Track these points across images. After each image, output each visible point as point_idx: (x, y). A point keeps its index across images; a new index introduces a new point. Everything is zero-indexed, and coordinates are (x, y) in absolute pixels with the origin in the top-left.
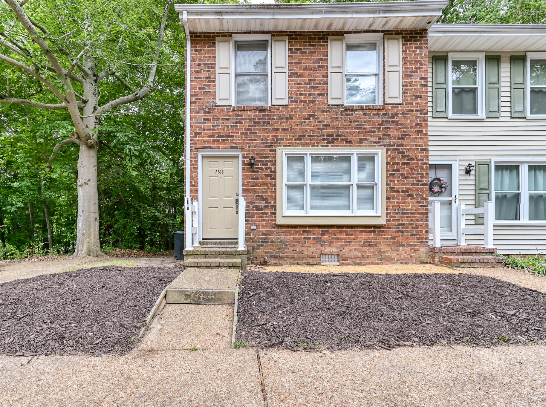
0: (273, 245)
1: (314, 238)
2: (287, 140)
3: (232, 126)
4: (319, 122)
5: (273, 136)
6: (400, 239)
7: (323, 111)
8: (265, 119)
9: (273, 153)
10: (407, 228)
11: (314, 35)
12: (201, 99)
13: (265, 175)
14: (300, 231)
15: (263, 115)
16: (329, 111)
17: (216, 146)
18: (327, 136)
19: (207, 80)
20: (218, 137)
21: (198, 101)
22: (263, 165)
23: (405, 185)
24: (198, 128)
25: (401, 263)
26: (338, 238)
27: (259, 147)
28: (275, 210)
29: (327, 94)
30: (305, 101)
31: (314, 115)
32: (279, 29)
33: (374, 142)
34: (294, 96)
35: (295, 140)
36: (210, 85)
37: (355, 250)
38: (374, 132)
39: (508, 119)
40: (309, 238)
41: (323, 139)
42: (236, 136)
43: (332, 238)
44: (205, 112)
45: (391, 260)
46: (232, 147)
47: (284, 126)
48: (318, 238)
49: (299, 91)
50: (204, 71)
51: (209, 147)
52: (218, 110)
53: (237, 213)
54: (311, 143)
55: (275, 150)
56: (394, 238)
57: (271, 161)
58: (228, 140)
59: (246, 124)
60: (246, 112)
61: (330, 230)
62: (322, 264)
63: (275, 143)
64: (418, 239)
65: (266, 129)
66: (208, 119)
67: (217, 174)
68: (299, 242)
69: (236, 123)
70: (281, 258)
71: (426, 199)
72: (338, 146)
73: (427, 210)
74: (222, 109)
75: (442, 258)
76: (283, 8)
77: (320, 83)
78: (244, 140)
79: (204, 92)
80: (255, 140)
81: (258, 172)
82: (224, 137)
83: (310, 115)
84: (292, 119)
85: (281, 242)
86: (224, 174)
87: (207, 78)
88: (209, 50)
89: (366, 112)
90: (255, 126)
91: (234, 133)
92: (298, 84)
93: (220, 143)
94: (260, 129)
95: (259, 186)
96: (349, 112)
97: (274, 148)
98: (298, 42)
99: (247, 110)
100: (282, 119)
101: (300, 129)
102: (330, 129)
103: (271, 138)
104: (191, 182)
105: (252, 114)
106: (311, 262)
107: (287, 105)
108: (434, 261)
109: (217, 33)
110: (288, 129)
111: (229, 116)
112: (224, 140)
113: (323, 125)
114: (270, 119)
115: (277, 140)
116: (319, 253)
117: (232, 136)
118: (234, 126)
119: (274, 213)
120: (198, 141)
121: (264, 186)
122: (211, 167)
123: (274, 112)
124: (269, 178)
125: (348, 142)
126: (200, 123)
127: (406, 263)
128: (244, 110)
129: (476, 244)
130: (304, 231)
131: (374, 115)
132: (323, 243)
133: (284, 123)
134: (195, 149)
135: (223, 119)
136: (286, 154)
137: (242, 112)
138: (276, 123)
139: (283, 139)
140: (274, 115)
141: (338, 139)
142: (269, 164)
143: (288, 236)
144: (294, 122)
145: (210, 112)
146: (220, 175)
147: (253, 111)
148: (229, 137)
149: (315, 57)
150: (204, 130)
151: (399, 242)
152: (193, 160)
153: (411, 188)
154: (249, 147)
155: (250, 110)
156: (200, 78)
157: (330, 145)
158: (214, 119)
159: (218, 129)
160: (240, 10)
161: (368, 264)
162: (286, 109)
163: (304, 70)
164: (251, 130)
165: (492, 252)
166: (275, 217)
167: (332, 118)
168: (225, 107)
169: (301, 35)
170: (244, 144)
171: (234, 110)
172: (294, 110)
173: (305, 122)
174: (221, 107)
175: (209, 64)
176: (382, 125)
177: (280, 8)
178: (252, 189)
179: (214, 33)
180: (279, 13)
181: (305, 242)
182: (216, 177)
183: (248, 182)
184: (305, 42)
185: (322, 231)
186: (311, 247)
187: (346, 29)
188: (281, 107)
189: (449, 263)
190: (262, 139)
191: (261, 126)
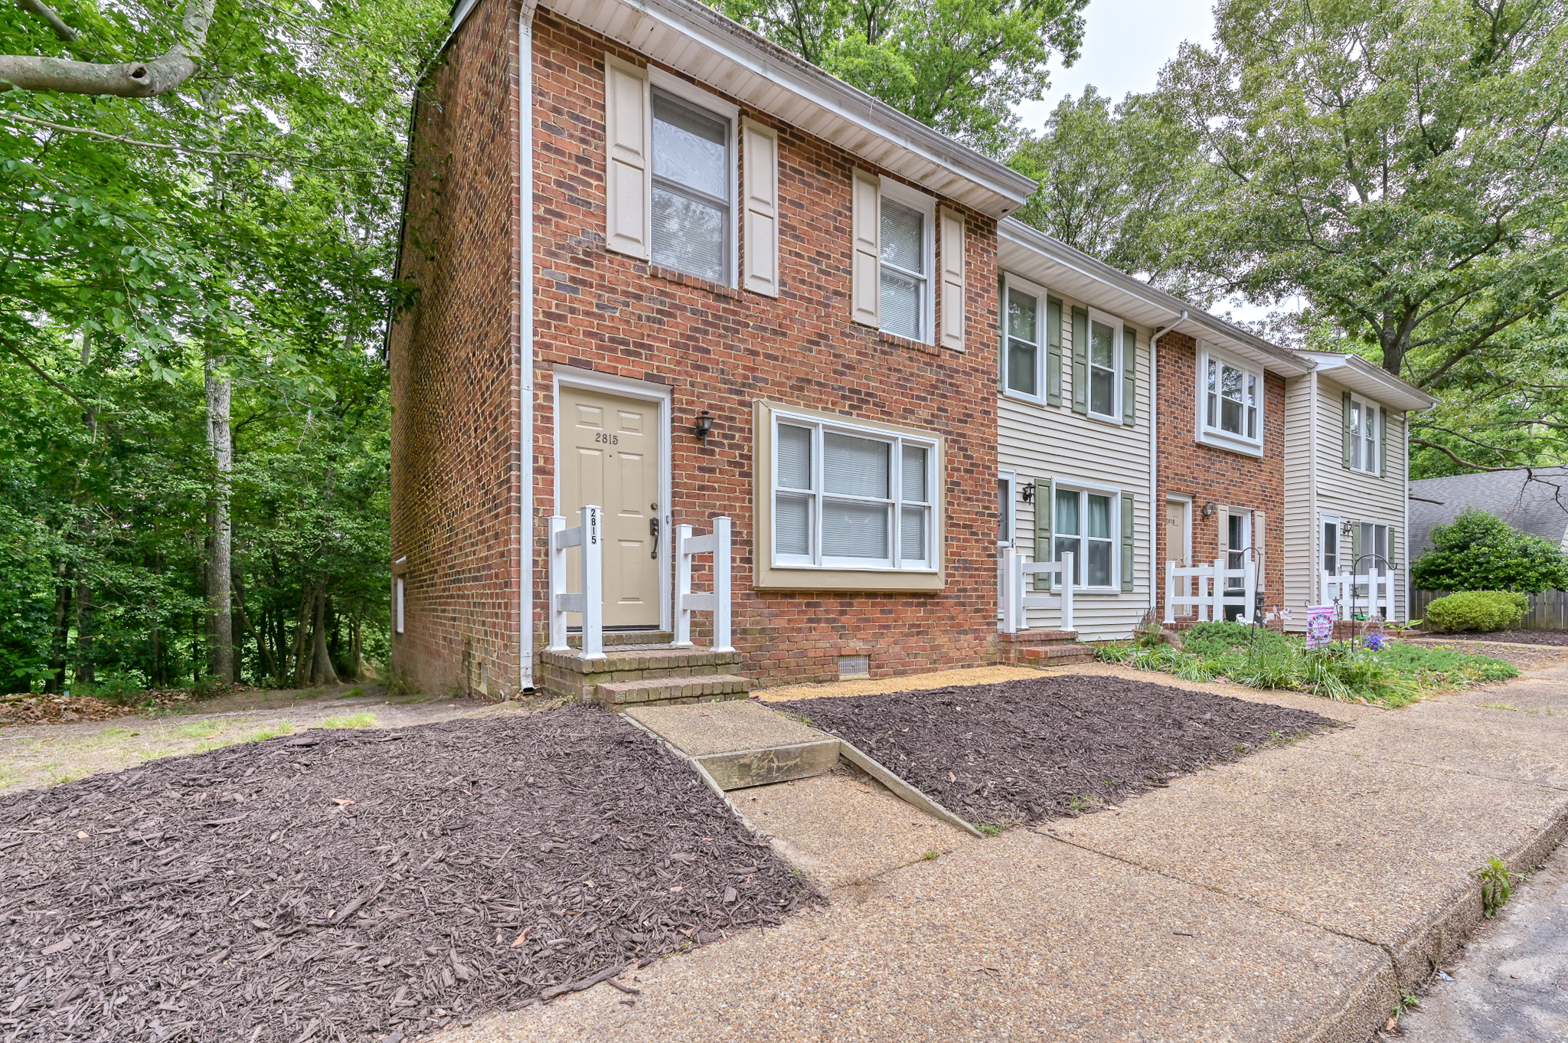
0: (745, 640)
1: (827, 621)
2: (775, 383)
3: (648, 318)
4: (835, 356)
5: (745, 368)
6: (960, 619)
7: (843, 334)
8: (727, 319)
9: (746, 409)
10: (971, 597)
11: (827, 151)
12: (562, 216)
13: (730, 463)
14: (800, 604)
15: (725, 310)
16: (852, 336)
17: (609, 366)
18: (851, 391)
19: (581, 167)
20: (612, 340)
21: (554, 219)
22: (725, 436)
23: (967, 513)
24: (554, 302)
25: (963, 667)
26: (868, 620)
27: (714, 388)
28: (750, 552)
29: (850, 296)
30: (810, 301)
31: (826, 338)
32: (760, 105)
33: (926, 421)
34: (790, 281)
35: (791, 387)
36: (590, 185)
37: (896, 643)
38: (924, 399)
39: (1068, 412)
40: (818, 621)
41: (844, 397)
42: (659, 349)
43: (859, 620)
44: (574, 260)
45: (949, 662)
46: (650, 377)
47: (770, 347)
48: (834, 620)
49: (798, 272)
50: (571, 136)
51: (587, 365)
52: (611, 262)
53: (654, 556)
54: (821, 400)
55: (750, 405)
56: (953, 618)
57: (742, 430)
58: (639, 355)
59: (684, 322)
60: (684, 289)
61: (855, 601)
62: (841, 678)
63: (750, 386)
64: (984, 617)
65: (731, 347)
66: (583, 283)
67: (601, 445)
68: (799, 631)
69: (659, 312)
70: (763, 670)
71: (994, 543)
72: (868, 417)
73: (995, 563)
74: (623, 265)
75: (1021, 651)
76: (789, 64)
77: (838, 269)
78: (679, 363)
79: (572, 200)
80: (706, 369)
81: (712, 453)
82: (628, 345)
83: (820, 336)
84: (784, 334)
85: (763, 631)
86: (620, 447)
87: (579, 159)
88: (585, 81)
89: (914, 354)
90: (706, 332)
91: (655, 339)
92: (798, 255)
93: (617, 360)
94: (718, 344)
95: (714, 490)
96: (886, 348)
97: (747, 398)
98: (798, 155)
99: (687, 286)
100: (765, 329)
101: (802, 364)
102: (853, 375)
103: (741, 371)
104: (535, 459)
105: (699, 300)
106: (822, 675)
107: (775, 299)
108: (1008, 659)
109: (608, 39)
110: (776, 358)
111: (642, 288)
112: (628, 352)
113: (844, 365)
114: (739, 323)
115: (755, 378)
116: (835, 653)
117: (650, 348)
118: (654, 320)
119: (749, 561)
120: (555, 338)
121: (726, 490)
122: (582, 423)
123: (748, 309)
124: (737, 471)
125: (886, 414)
126: (559, 286)
127: (969, 666)
128: (679, 284)
129: (1045, 626)
130: (808, 605)
131: (926, 363)
132: (841, 631)
133: (769, 340)
134: (546, 364)
135: (625, 293)
136: (778, 418)
137: (674, 287)
138: (753, 336)
139: (766, 381)
140: (747, 316)
141: (868, 402)
142: (737, 436)
143: (777, 615)
144: (790, 345)
145: (589, 264)
146: (608, 448)
147: (702, 293)
148: (642, 346)
149: (830, 202)
150: (573, 311)
151: (960, 625)
152: (541, 394)
153: (975, 520)
154: (692, 384)
155: (694, 288)
156: (558, 151)
157: (855, 412)
158: (601, 287)
159: (612, 319)
160: (693, 17)
161: (915, 672)
162: (774, 307)
163: (808, 225)
164: (696, 340)
165: (1072, 638)
166: (751, 570)
167: (859, 353)
168: (632, 262)
169: (802, 139)
170: (680, 373)
171: (654, 276)
172: (788, 315)
173: (811, 350)
174: (619, 258)
175: (587, 122)
176: (937, 388)
177: (782, 60)
178: (698, 496)
179: (600, 36)
180: (776, 70)
181: (810, 630)
182: (597, 453)
183: (689, 477)
184: (809, 160)
185: (842, 605)
186: (821, 642)
187: (884, 165)
188: (762, 300)
189: (1035, 661)
190: (722, 372)
191: (720, 336)
